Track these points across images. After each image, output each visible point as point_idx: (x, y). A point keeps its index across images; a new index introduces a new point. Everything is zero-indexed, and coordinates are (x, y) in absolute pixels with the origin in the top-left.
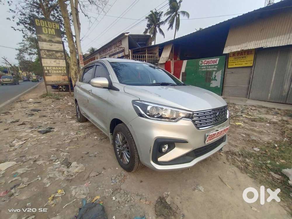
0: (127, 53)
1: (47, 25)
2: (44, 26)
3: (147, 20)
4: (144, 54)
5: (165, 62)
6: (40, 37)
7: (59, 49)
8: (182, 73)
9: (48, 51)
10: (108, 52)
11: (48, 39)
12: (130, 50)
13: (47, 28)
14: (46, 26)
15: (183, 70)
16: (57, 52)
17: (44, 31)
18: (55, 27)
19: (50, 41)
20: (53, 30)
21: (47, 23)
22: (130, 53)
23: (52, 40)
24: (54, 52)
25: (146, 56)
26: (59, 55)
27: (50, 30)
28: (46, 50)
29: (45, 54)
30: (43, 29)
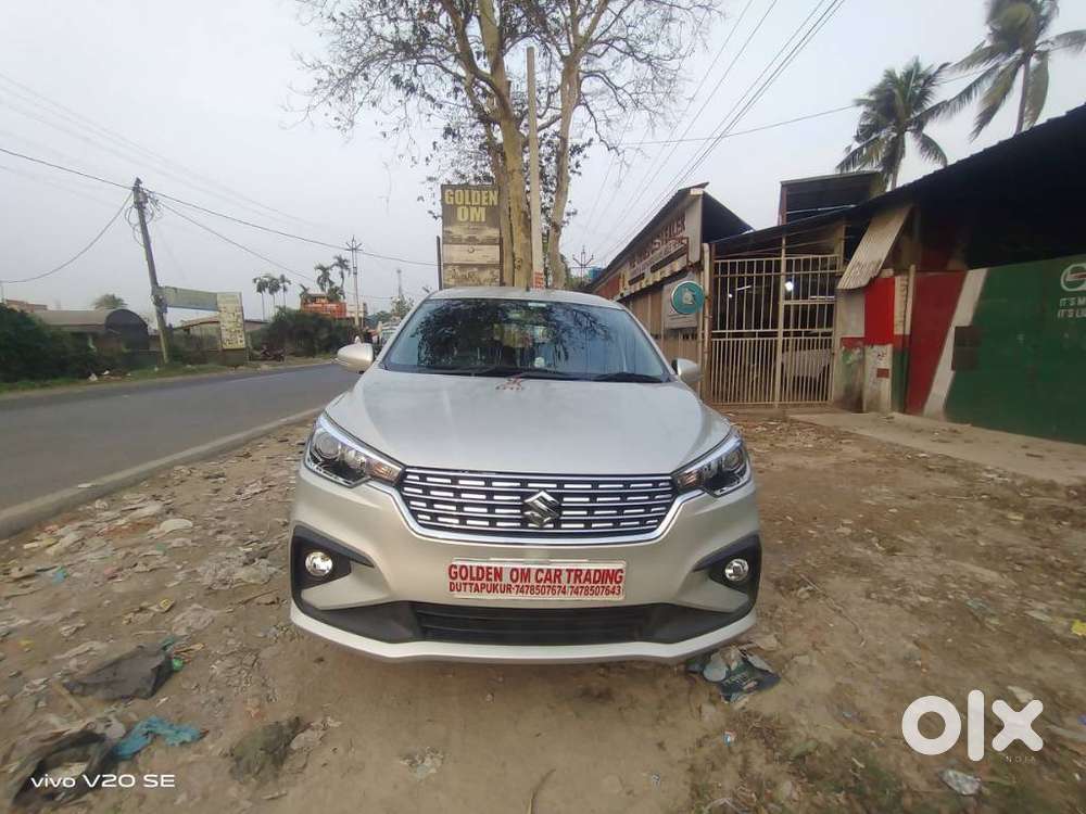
0: (694, 257)
1: (470, 200)
2: (461, 203)
3: (862, 109)
4: (769, 256)
5: (864, 282)
6: (449, 232)
7: (489, 259)
8: (956, 328)
9: (463, 266)
10: (651, 256)
11: (465, 236)
12: (706, 246)
13: (468, 206)
14: (467, 203)
15: (963, 315)
16: (482, 267)
17: (460, 218)
18: (488, 200)
19: (472, 241)
20: (482, 210)
21: (470, 194)
22: (707, 255)
23: (474, 238)
24: (475, 269)
25: (778, 262)
26: (487, 274)
27: (473, 210)
28: (455, 265)
29: (453, 277)
30: (460, 209)
